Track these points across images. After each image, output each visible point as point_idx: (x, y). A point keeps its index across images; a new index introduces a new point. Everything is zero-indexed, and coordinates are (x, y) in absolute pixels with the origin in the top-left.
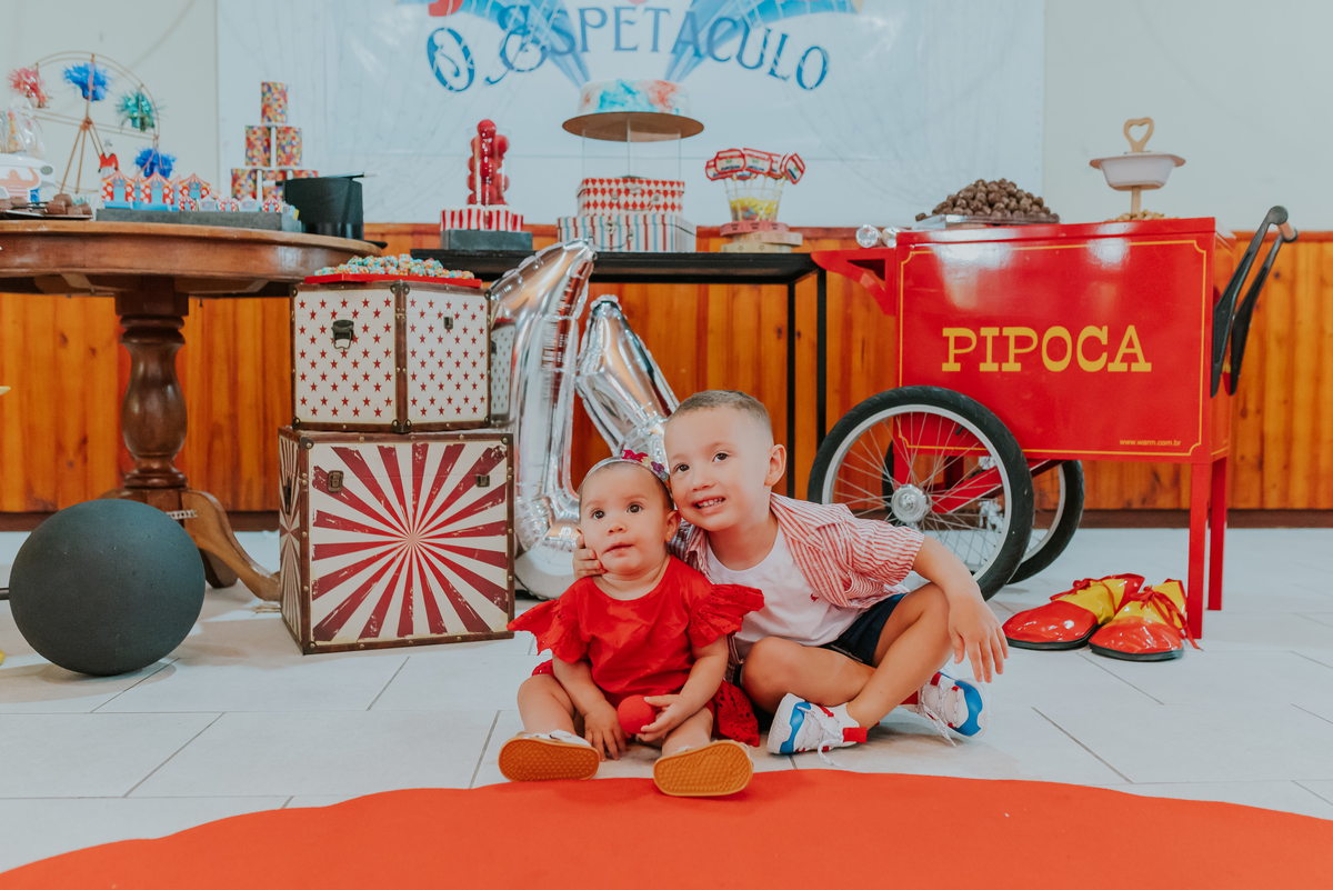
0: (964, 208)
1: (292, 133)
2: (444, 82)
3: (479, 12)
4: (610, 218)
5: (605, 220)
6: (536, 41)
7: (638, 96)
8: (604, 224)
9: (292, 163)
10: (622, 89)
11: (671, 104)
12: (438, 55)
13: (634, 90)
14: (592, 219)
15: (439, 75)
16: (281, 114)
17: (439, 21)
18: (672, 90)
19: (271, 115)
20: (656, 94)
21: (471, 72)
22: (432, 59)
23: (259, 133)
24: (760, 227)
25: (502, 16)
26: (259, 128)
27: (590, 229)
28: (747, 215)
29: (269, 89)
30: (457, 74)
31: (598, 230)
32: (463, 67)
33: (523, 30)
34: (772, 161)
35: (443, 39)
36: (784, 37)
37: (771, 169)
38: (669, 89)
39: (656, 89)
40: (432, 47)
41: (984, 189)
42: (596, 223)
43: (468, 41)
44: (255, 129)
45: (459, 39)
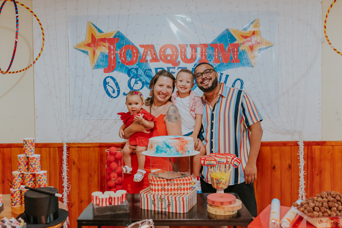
0: (318, 212)
1: (35, 160)
2: (109, 94)
3: (121, 71)
4: (161, 196)
5: (159, 196)
6: (141, 80)
7: (172, 149)
8: (159, 198)
9: (35, 171)
10: (165, 146)
11: (186, 149)
12: (107, 86)
13: (170, 146)
14: (154, 196)
15: (108, 92)
16: (31, 152)
17: (108, 74)
18: (186, 143)
19: (27, 153)
20: (180, 147)
21: (119, 91)
22: (105, 87)
23: (22, 159)
24: (224, 204)
25: (129, 72)
26: (22, 158)
27: (153, 199)
28: (217, 182)
29: (26, 143)
30: (114, 92)
31: (156, 200)
32: (116, 89)
33: (136, 76)
34: (227, 158)
35: (109, 80)
36: (227, 76)
37: (227, 161)
38: (185, 143)
39: (180, 145)
40: (105, 83)
41: (326, 200)
42: (156, 197)
43: (118, 80)
44: (21, 158)
45: (114, 80)
